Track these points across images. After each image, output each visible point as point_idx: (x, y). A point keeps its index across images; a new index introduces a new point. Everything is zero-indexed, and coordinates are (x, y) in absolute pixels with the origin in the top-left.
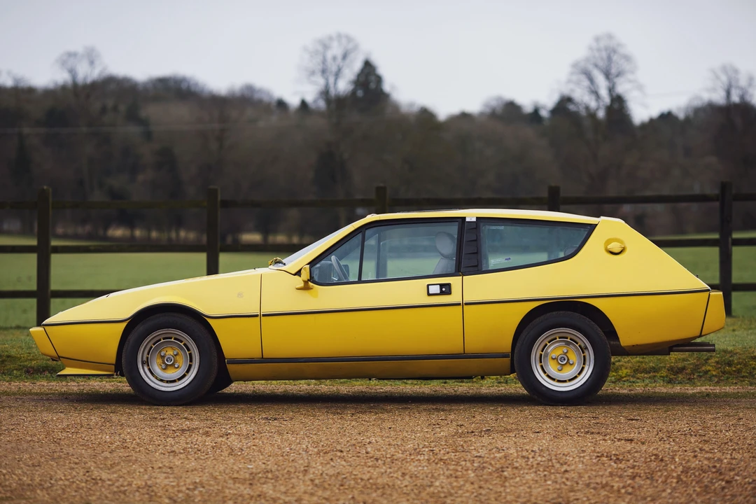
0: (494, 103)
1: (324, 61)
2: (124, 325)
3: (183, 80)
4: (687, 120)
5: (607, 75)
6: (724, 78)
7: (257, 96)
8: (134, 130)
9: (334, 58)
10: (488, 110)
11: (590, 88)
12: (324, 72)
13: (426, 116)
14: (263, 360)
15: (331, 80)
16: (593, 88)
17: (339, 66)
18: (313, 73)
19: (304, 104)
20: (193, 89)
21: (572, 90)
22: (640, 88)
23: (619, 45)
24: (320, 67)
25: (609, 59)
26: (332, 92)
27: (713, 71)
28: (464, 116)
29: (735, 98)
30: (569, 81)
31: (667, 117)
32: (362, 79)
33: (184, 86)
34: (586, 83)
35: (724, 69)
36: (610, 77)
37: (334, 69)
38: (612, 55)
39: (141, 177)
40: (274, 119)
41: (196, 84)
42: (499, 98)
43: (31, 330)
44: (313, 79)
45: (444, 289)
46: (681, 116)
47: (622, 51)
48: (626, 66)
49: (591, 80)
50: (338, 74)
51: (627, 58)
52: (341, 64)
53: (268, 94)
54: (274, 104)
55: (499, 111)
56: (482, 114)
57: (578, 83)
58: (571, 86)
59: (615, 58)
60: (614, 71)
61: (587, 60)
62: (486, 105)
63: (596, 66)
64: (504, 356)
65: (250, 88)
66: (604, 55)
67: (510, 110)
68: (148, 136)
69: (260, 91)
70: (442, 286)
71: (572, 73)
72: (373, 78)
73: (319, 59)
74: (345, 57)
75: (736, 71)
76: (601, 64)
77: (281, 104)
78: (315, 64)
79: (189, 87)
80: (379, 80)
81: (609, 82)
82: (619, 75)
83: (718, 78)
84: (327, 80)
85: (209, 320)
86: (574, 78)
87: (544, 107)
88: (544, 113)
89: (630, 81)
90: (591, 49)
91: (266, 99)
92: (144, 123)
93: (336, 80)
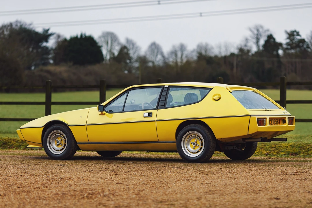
2: (42, 128)
14: (89, 143)
43: (17, 130)
45: (150, 115)
64: (173, 142)
70: (149, 113)
85: (69, 127)
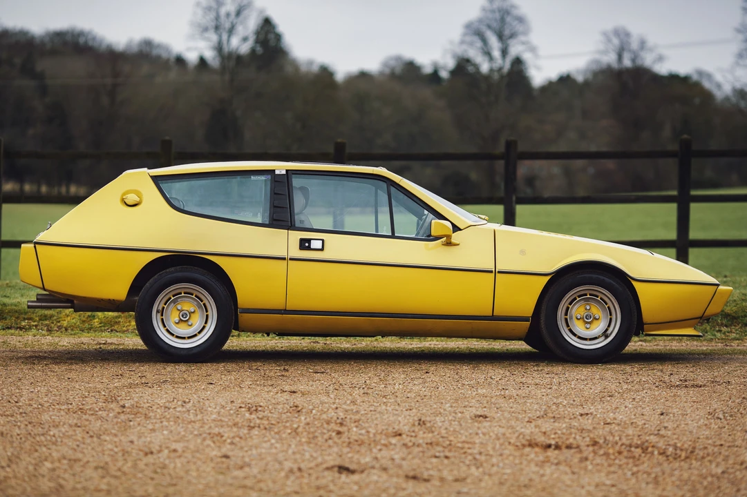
0: (393, 63)
1: (217, 18)
3: (81, 34)
4: (586, 84)
5: (501, 37)
6: (616, 41)
7: (155, 52)
8: (27, 84)
9: (228, 15)
10: (387, 71)
11: (483, 49)
12: (217, 28)
13: (325, 74)
15: (225, 37)
16: (485, 49)
17: (232, 23)
18: (206, 29)
19: (202, 61)
20: (90, 43)
21: (466, 51)
22: (533, 49)
23: (513, 6)
24: (213, 24)
25: (503, 20)
26: (226, 49)
27: (605, 34)
28: (363, 75)
29: (627, 62)
30: (462, 42)
31: (565, 80)
32: (262, 37)
33: (82, 40)
34: (479, 44)
35: (617, 32)
36: (504, 38)
37: (227, 25)
38: (505, 16)
39: (31, 132)
40: (173, 75)
41: (94, 39)
42: (398, 58)
44: (207, 35)
46: (580, 78)
47: (515, 12)
48: (519, 28)
49: (484, 40)
50: (231, 31)
51: (521, 20)
52: (235, 21)
53: (167, 49)
54: (172, 59)
55: (398, 70)
56: (381, 73)
57: (471, 44)
58: (464, 47)
59: (508, 19)
60: (507, 32)
61: (480, 21)
62: (385, 64)
63: (489, 27)
65: (148, 43)
66: (497, 16)
67: (410, 70)
68: (43, 90)
69: (159, 46)
71: (465, 34)
72: (271, 36)
73: (212, 15)
74: (238, 13)
75: (628, 35)
76: (495, 25)
77: (180, 61)
78: (209, 19)
79: (86, 42)
80: (278, 37)
81: (503, 43)
82: (512, 36)
83: (609, 41)
84: (220, 36)
86: (468, 39)
87: (444, 68)
88: (444, 74)
89: (523, 43)
90: (484, 9)
91: (164, 55)
92: (40, 77)
93: (229, 37)
